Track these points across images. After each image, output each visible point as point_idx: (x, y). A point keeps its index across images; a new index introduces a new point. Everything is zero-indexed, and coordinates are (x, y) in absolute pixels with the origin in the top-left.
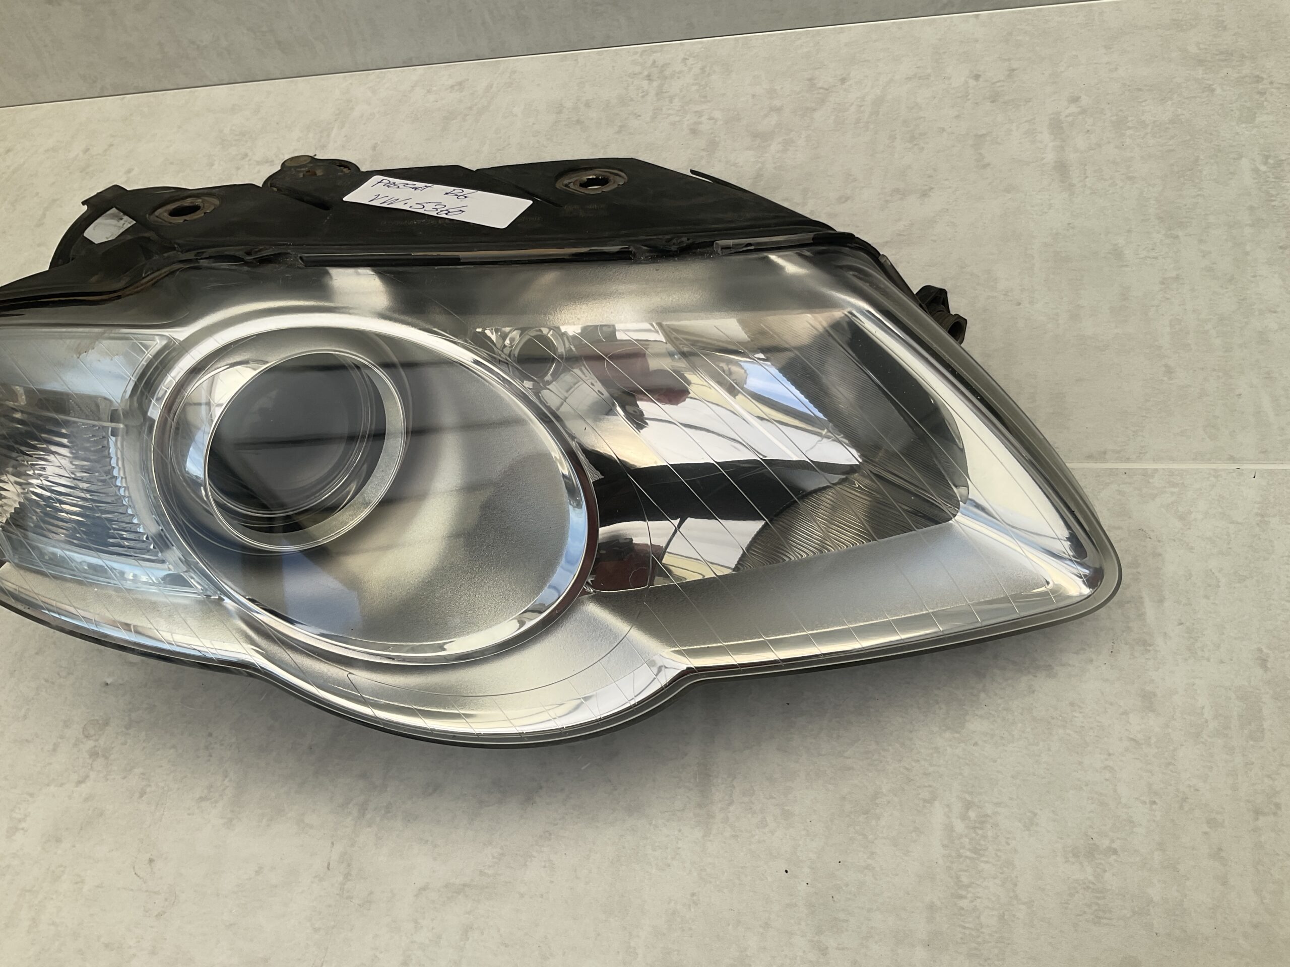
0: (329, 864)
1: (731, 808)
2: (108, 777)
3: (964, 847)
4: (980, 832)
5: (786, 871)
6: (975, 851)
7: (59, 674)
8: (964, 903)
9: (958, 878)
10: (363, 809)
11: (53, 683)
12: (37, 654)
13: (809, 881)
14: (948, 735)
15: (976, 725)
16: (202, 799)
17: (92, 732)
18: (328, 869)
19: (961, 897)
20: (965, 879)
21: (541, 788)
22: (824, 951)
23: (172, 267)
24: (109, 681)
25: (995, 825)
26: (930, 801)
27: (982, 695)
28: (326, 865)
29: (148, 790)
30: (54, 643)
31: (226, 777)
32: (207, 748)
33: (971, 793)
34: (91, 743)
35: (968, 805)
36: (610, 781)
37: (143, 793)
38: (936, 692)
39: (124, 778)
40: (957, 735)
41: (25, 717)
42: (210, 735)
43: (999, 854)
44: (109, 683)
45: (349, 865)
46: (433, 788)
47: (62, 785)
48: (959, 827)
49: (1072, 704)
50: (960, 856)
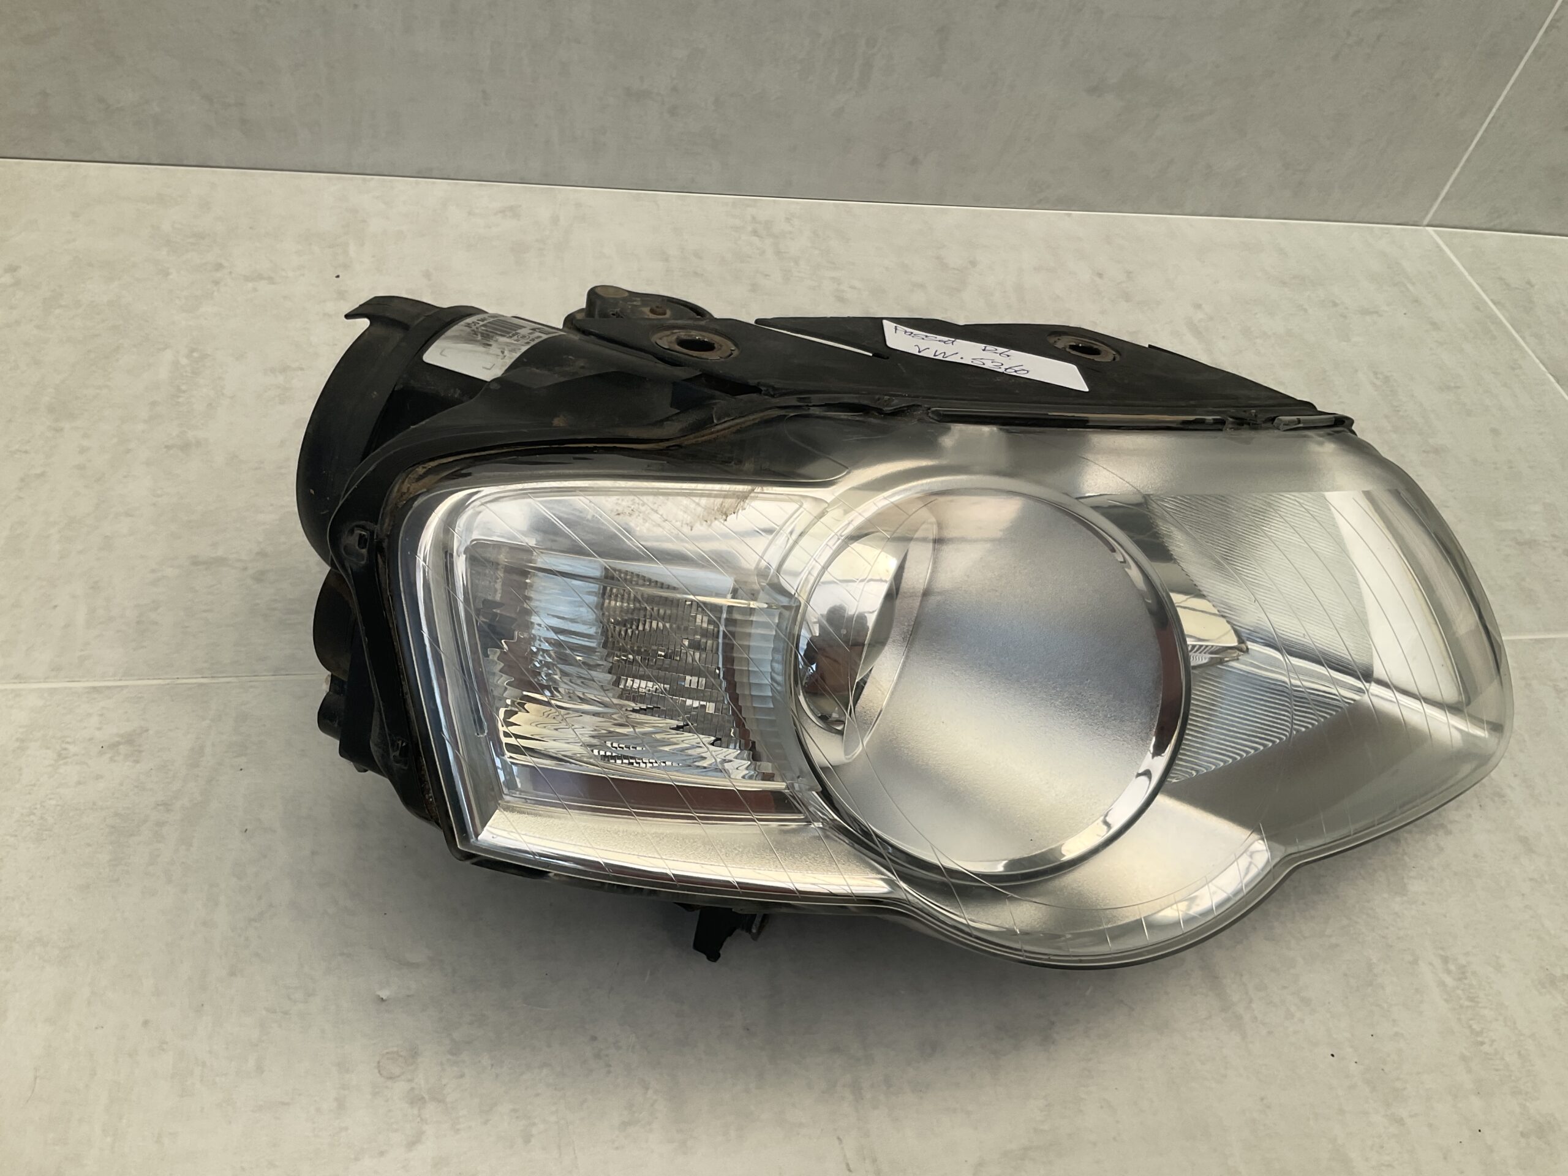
0: (848, 1165)
1: (1254, 1006)
2: (458, 1127)
3: (1460, 999)
4: (1466, 982)
5: (1333, 1055)
6: (1471, 999)
7: (290, 999)
8: (1486, 1048)
9: (1470, 1027)
10: (856, 1089)
11: (286, 1013)
12: (232, 974)
13: (1356, 1060)
14: (1398, 899)
15: (1416, 887)
16: (625, 1125)
17: (396, 1071)
18: (850, 1170)
19: (1482, 1043)
20: (1476, 1027)
21: (1053, 1023)
22: (1400, 1122)
23: (766, 413)
24: (384, 994)
25: (1474, 973)
26: (1415, 962)
27: (1406, 858)
28: (844, 1166)
29: (534, 1131)
30: (257, 955)
31: (647, 1089)
32: (598, 1056)
33: (1442, 949)
34: (400, 1087)
35: (1445, 960)
36: (1122, 1001)
37: (527, 1139)
38: (1369, 861)
39: (486, 1122)
40: (1405, 898)
41: (260, 1069)
42: (594, 1039)
43: (1490, 998)
44: (384, 998)
45: (874, 1161)
46: (930, 1048)
47: (382, 1154)
48: (1449, 980)
49: (1476, 856)
50: (1461, 1007)
